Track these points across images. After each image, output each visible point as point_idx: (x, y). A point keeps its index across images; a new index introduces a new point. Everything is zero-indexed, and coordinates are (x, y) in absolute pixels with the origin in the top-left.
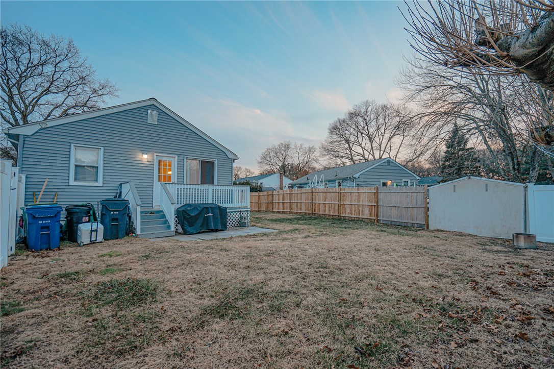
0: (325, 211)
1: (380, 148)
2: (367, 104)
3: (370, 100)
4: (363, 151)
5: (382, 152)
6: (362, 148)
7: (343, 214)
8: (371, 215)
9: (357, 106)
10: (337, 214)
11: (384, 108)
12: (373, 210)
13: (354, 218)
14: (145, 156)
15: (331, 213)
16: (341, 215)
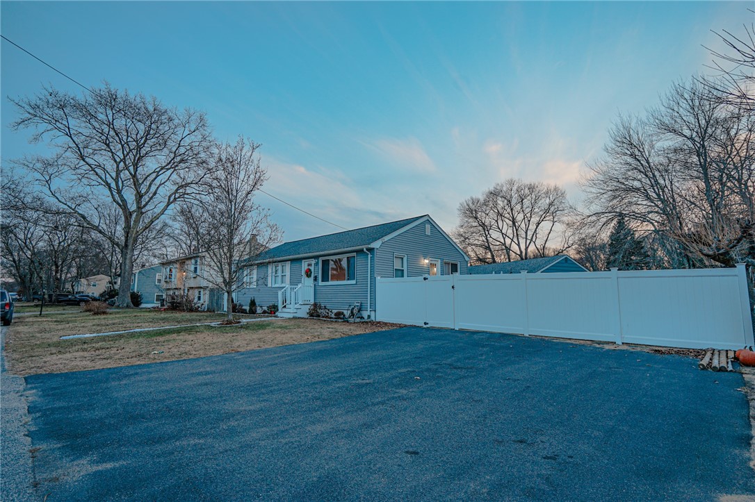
1: (526, 236)
2: (511, 183)
3: (516, 178)
4: (504, 239)
5: (528, 242)
6: (503, 234)
9: (498, 184)
11: (532, 188)
14: (427, 261)
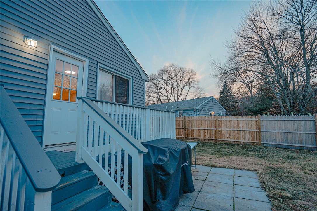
0: (200, 136)
1: (178, 93)
2: (172, 66)
3: (174, 63)
4: (167, 94)
5: (178, 96)
6: (167, 91)
7: (221, 138)
8: (253, 139)
9: (166, 66)
10: (214, 138)
12: (255, 135)
13: (234, 142)
14: (32, 43)
15: (207, 138)
16: (219, 139)
